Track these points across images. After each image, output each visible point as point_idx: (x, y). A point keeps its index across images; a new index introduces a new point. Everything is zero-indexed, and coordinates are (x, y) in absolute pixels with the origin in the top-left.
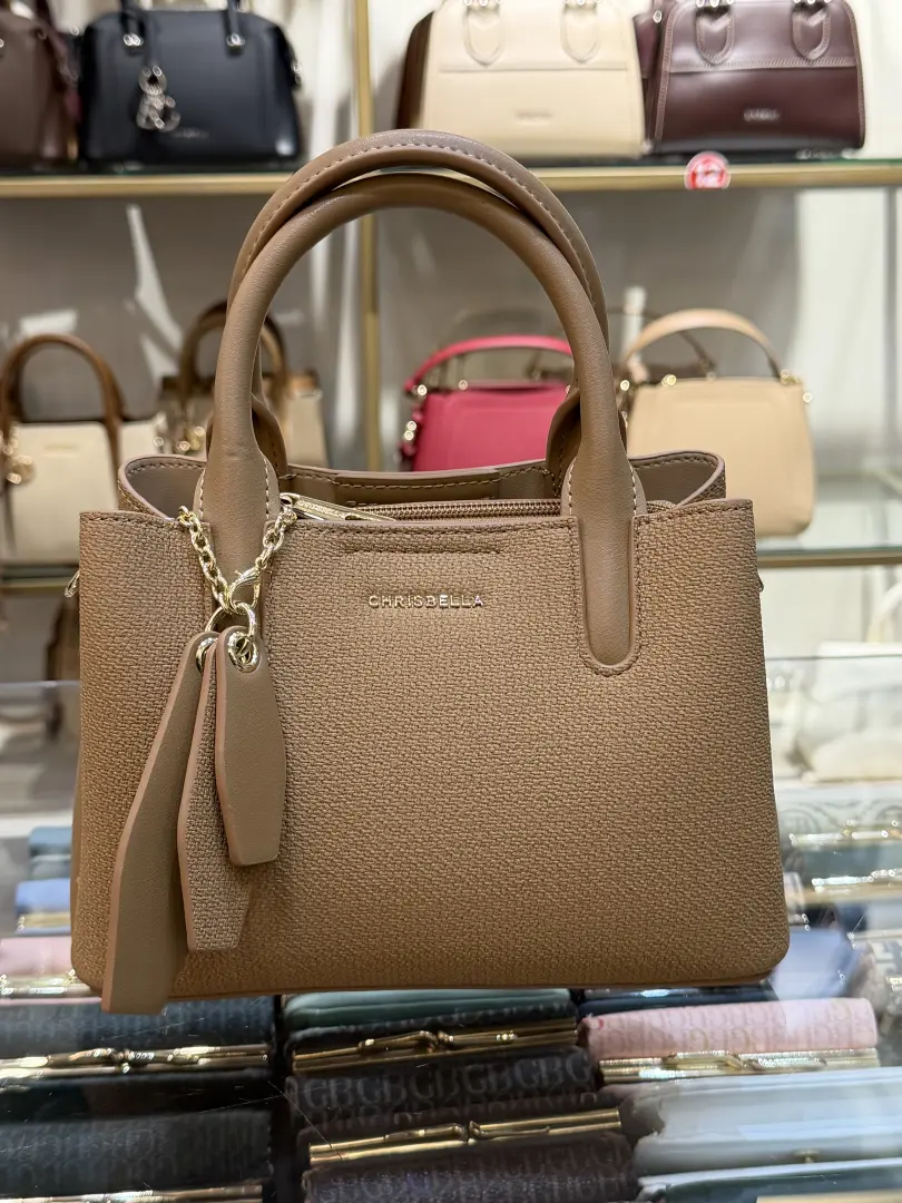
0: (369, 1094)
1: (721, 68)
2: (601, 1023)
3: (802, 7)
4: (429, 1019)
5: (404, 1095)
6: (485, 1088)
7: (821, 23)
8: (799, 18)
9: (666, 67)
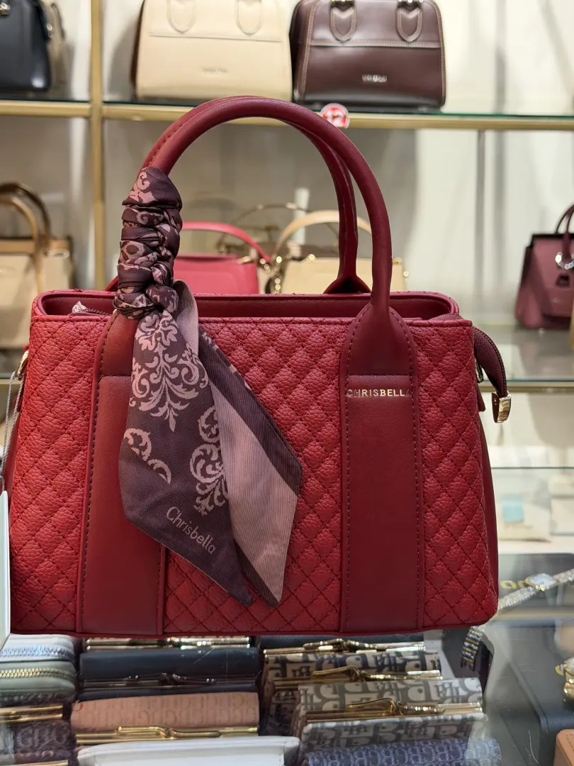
1: (347, 44)
2: (82, 706)
3: (403, 5)
7: (417, 17)
8: (402, 12)
9: (309, 42)
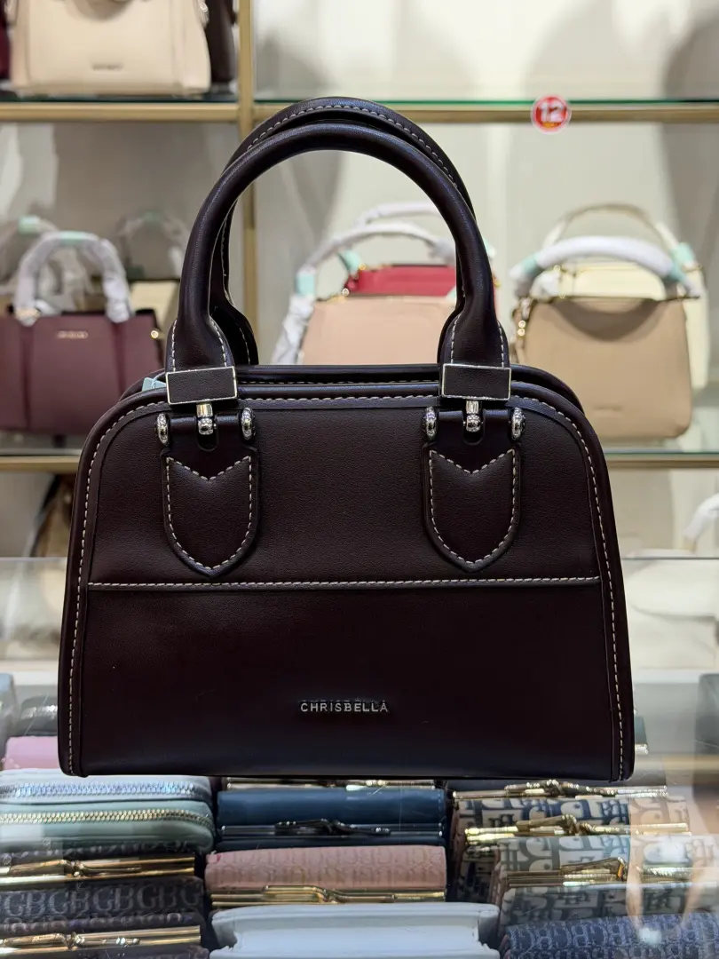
0: (13, 910)
2: (218, 859)
4: (69, 851)
5: (42, 910)
6: (110, 908)
